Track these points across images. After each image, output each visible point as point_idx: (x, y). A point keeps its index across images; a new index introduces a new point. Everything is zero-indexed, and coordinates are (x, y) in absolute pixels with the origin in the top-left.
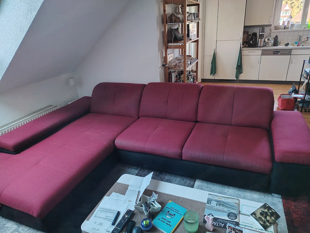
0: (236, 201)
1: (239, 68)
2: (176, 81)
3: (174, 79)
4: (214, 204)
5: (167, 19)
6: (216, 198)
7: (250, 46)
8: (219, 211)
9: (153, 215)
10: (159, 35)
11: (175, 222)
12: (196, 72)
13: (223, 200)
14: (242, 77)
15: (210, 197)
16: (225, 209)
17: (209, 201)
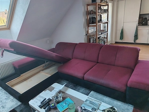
0: (100, 103)
1: (136, 37)
2: (93, 42)
3: (92, 41)
4: (88, 102)
5: (88, 13)
6: (91, 100)
7: (143, 25)
8: (89, 106)
9: (58, 103)
10: (84, 20)
11: (66, 107)
12: (107, 38)
13: (93, 101)
14: (138, 41)
15: (88, 99)
16: (92, 106)
17: (87, 100)
